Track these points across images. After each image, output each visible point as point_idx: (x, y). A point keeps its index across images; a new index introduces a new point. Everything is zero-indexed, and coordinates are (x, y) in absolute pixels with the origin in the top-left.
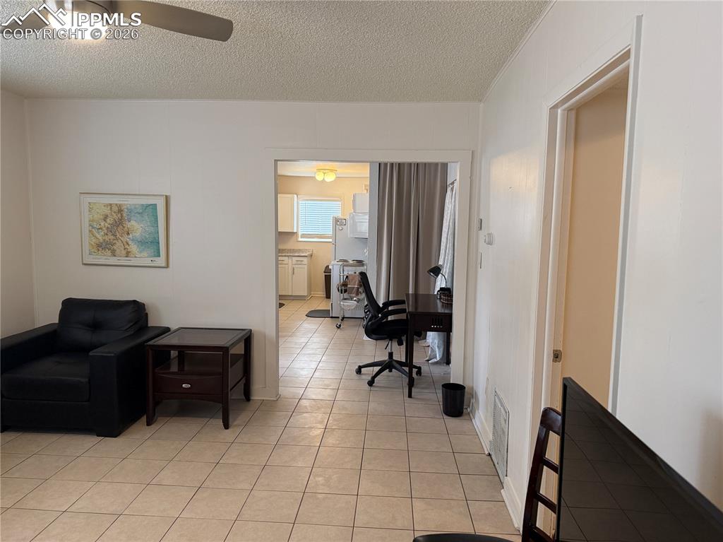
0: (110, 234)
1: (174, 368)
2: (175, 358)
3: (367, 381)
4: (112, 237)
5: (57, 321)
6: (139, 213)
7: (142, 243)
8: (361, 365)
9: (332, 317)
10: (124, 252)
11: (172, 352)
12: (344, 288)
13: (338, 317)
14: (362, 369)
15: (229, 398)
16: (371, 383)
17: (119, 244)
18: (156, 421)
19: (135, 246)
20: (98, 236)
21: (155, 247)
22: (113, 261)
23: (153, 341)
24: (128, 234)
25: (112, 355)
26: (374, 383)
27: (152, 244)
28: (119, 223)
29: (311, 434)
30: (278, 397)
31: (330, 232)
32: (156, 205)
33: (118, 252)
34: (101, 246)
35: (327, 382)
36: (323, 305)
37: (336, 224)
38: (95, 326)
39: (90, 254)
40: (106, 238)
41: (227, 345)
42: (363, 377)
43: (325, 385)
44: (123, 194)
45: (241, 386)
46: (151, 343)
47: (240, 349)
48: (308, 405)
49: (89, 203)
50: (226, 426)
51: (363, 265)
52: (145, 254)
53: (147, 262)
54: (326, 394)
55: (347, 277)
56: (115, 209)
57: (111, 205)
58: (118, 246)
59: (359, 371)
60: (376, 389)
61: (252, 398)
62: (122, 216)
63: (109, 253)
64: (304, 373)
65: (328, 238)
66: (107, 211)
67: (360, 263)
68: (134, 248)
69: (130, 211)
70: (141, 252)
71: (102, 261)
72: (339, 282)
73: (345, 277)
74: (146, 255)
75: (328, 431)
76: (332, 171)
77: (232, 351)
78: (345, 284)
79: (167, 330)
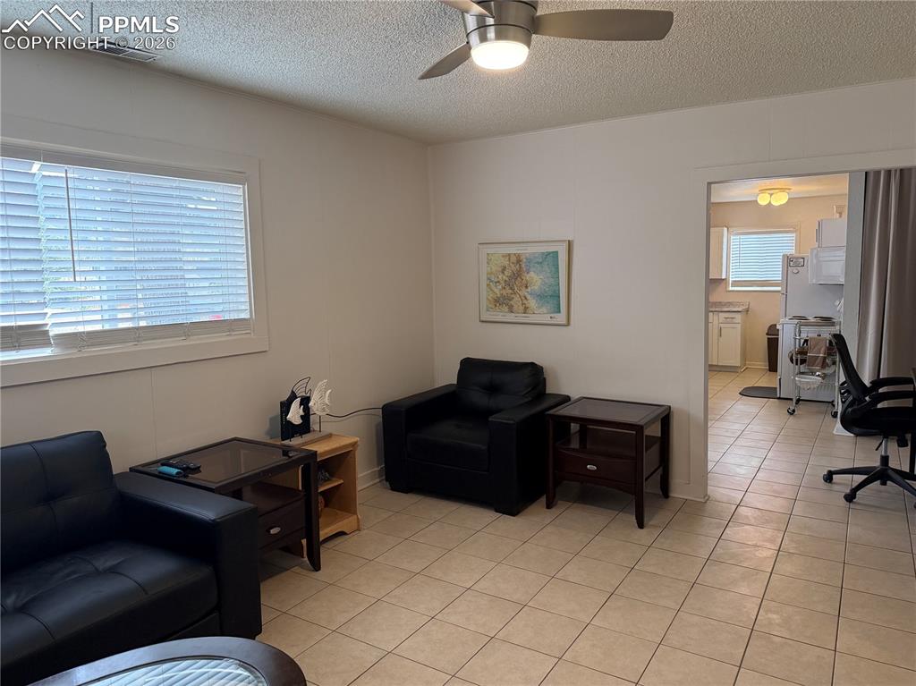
0: (507, 288)
1: (575, 444)
2: (576, 433)
3: (844, 494)
4: (510, 291)
5: (455, 382)
6: (538, 263)
7: (541, 297)
8: (832, 469)
9: (779, 398)
10: (522, 308)
11: (572, 424)
12: (801, 357)
13: (791, 399)
14: (834, 476)
15: (644, 490)
16: (850, 497)
17: (517, 298)
18: (556, 504)
19: (534, 301)
20: (495, 290)
21: (555, 302)
22: (511, 317)
23: (555, 410)
24: (527, 287)
25: (512, 422)
26: (855, 498)
27: (552, 298)
28: (517, 275)
29: (757, 554)
30: (707, 498)
31: (778, 277)
32: (557, 252)
33: (515, 307)
34: (499, 302)
35: (776, 487)
36: (765, 381)
37: (789, 265)
38: (493, 389)
39: (488, 310)
40: (504, 292)
41: (642, 423)
42: (836, 487)
43: (774, 491)
44: (523, 242)
45: (657, 477)
46: (551, 412)
47: (655, 431)
48: (749, 514)
49: (488, 254)
50: (641, 525)
51: (833, 324)
52: (544, 309)
53: (546, 319)
54: (778, 505)
55: (806, 341)
56: (514, 259)
57: (509, 255)
58: (516, 301)
59: (829, 477)
60: (858, 507)
61: (672, 494)
62: (520, 267)
63: (506, 309)
64: (742, 471)
65: (776, 285)
66: (506, 263)
67: (827, 321)
68: (532, 303)
69: (529, 260)
70: (539, 308)
71: (499, 318)
72: (793, 348)
73: (802, 341)
74: (545, 311)
75: (783, 555)
76: (782, 190)
77: (647, 432)
78: (802, 352)
79: (567, 399)
